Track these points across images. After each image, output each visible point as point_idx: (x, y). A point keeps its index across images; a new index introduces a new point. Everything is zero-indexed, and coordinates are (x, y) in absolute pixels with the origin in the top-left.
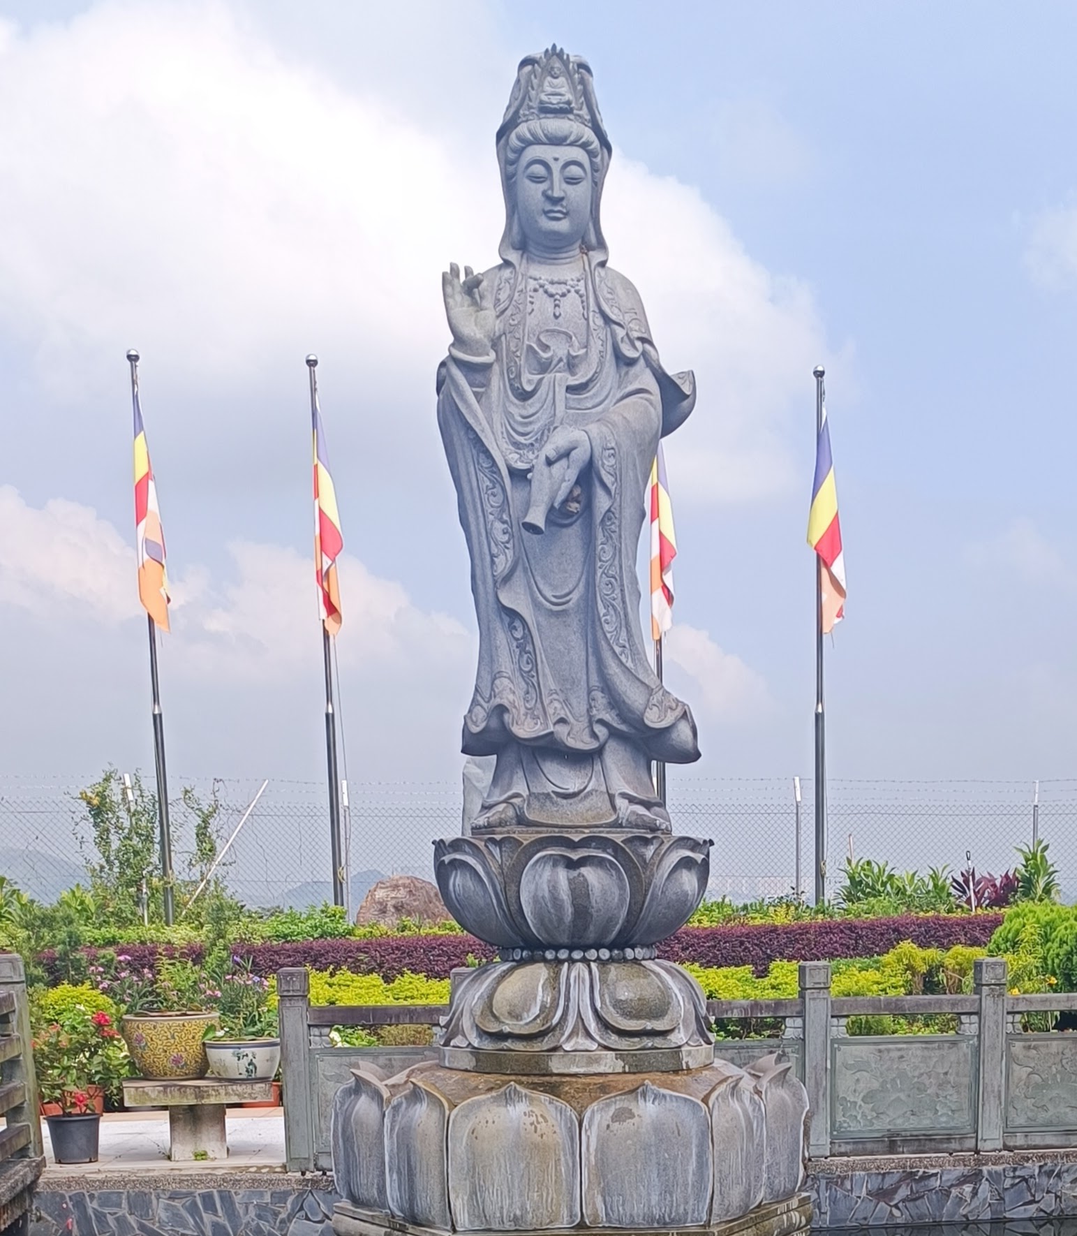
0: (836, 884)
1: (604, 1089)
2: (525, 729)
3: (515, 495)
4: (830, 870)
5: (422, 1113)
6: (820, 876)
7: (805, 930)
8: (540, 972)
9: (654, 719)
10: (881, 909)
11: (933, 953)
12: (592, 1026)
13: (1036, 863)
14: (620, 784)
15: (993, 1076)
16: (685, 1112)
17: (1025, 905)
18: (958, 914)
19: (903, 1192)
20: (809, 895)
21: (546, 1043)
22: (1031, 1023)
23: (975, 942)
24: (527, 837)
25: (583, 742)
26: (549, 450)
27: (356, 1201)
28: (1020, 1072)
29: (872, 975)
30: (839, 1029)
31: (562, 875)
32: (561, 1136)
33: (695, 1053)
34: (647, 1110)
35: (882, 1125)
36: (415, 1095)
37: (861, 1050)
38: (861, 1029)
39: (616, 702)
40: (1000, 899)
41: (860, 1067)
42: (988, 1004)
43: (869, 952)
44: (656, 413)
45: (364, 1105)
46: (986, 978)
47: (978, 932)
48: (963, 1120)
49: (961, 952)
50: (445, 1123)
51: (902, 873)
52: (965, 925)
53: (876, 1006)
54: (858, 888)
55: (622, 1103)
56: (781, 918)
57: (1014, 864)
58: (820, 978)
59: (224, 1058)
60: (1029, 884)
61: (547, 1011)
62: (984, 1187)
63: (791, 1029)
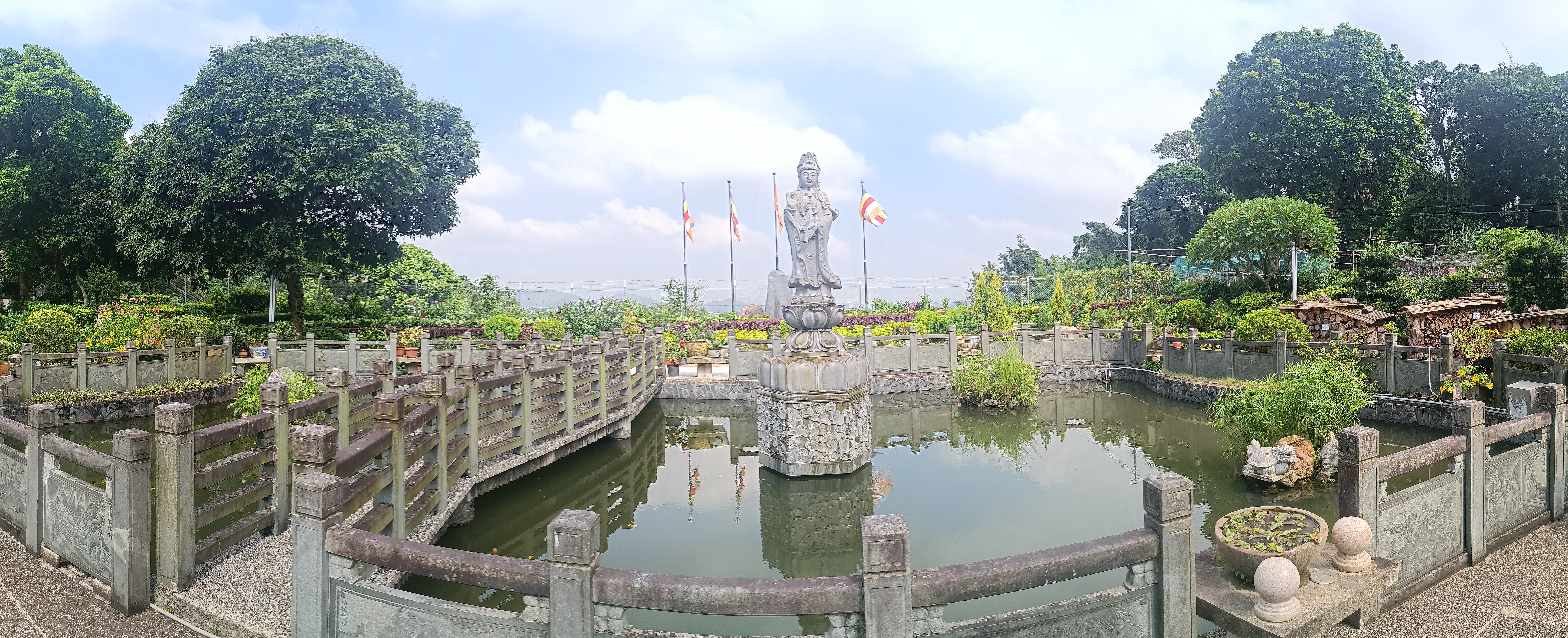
0: (871, 305)
1: (822, 360)
2: (803, 283)
3: (801, 235)
4: (869, 301)
5: (781, 366)
6: (867, 303)
7: (863, 318)
8: (807, 335)
9: (832, 280)
10: (884, 312)
11: (898, 324)
12: (819, 346)
13: (925, 300)
14: (824, 294)
15: (914, 355)
16: (841, 365)
17: (922, 311)
18: (905, 313)
19: (893, 384)
20: (864, 309)
21: (809, 350)
22: (924, 341)
23: (909, 321)
24: (804, 306)
25: (815, 285)
26: (809, 227)
27: (763, 386)
28: (921, 354)
29: (882, 329)
30: (875, 344)
31: (812, 314)
32: (813, 371)
33: (842, 352)
34: (832, 364)
35: (887, 368)
36: (779, 362)
37: (880, 349)
38: (880, 344)
39: (823, 277)
40: (916, 309)
41: (880, 353)
42: (912, 337)
43: (881, 323)
44: (831, 218)
45: (766, 364)
46: (911, 330)
47: (910, 318)
48: (907, 366)
49: (905, 324)
50: (786, 368)
51: (889, 302)
52: (906, 316)
53: (885, 339)
54: (877, 306)
55: (827, 363)
56: (856, 314)
57: (919, 300)
58: (869, 332)
59: (713, 352)
60: (923, 305)
61: (809, 343)
62: (914, 383)
63: (862, 344)
